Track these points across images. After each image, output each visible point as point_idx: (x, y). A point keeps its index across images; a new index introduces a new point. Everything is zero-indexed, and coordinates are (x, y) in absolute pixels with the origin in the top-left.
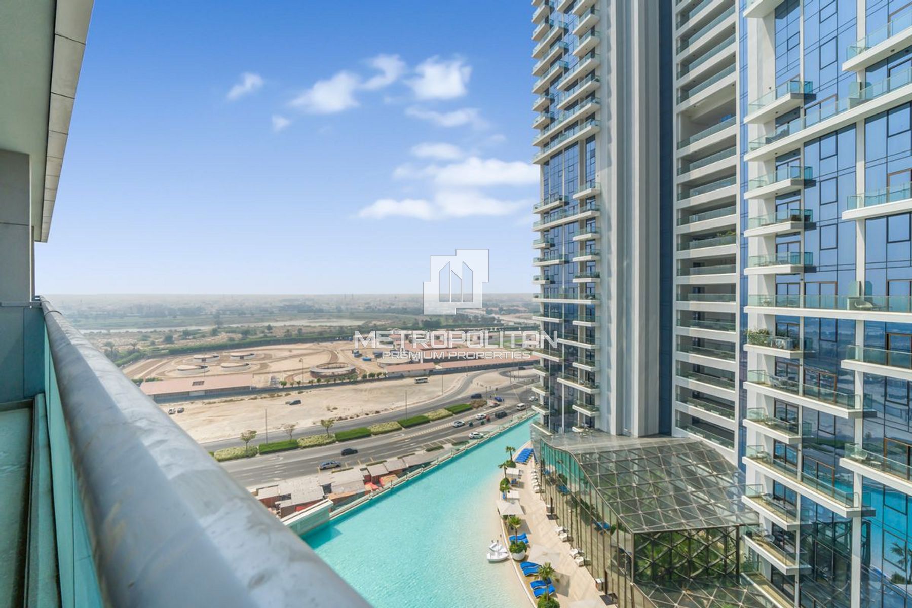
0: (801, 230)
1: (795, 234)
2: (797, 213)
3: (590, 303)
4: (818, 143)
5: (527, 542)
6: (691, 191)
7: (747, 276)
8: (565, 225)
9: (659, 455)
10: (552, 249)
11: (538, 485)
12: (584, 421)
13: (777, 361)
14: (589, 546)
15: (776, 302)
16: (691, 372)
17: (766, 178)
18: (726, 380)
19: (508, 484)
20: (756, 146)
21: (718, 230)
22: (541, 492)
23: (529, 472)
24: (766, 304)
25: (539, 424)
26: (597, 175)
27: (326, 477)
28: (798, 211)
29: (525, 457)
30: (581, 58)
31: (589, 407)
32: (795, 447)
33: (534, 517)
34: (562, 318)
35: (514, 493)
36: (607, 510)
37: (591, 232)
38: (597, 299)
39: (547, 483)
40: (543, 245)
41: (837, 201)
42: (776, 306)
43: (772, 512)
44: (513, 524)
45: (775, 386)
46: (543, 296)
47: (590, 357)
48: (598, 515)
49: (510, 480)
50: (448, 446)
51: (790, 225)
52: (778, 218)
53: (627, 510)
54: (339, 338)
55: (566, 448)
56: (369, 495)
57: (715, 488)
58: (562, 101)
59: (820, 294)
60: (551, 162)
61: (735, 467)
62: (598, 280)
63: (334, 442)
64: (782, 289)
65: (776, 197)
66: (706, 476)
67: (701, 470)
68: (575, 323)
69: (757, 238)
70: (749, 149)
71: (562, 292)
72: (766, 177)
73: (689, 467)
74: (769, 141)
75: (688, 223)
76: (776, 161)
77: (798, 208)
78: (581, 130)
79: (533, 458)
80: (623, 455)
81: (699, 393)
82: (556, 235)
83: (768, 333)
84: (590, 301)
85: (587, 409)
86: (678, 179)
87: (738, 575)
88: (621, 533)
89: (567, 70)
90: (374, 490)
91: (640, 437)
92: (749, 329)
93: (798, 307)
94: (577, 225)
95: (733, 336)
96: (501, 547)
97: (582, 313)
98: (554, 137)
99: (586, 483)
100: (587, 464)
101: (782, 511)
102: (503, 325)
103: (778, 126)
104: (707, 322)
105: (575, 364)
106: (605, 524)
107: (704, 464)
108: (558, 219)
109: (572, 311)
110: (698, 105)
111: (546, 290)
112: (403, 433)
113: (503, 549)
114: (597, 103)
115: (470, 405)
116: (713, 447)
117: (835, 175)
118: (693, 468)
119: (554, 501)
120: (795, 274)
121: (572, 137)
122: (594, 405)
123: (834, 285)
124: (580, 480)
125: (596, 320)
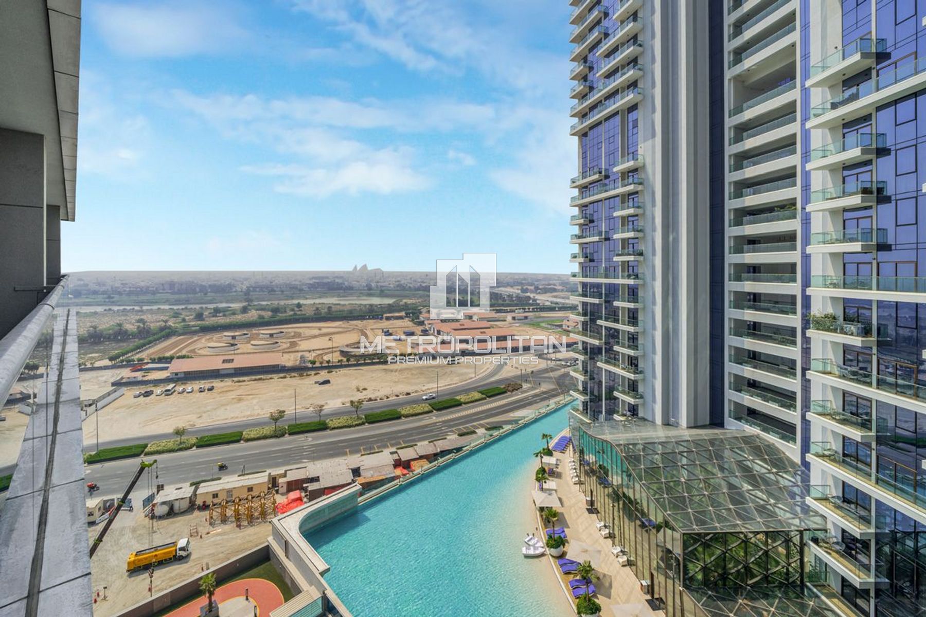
0: (874, 204)
1: (866, 208)
2: (868, 185)
3: (632, 283)
4: (894, 107)
5: (565, 536)
6: (745, 162)
7: (810, 254)
8: (605, 199)
9: (711, 448)
10: (591, 225)
11: (577, 476)
12: (627, 409)
13: (846, 349)
14: (633, 544)
15: (844, 284)
16: (746, 359)
17: (831, 147)
18: (786, 368)
19: (544, 474)
20: (820, 112)
21: (777, 204)
22: (580, 483)
23: (567, 462)
24: (832, 286)
25: (578, 410)
26: (639, 147)
27: (354, 460)
28: (870, 183)
29: (563, 445)
30: (622, 22)
31: (632, 393)
32: (868, 445)
33: (572, 510)
34: (602, 298)
35: (551, 484)
36: (652, 506)
37: (633, 207)
38: (641, 279)
39: (587, 473)
40: (582, 221)
41: (916, 171)
42: (844, 288)
43: (842, 517)
44: (549, 517)
45: (843, 377)
46: (581, 275)
47: (633, 340)
48: (642, 510)
49: (547, 469)
50: (481, 431)
51: (860, 198)
52: (846, 191)
53: (675, 507)
54: (369, 316)
55: (608, 437)
56: (398, 480)
57: (775, 487)
58: (602, 69)
59: (896, 275)
60: (590, 133)
61: (797, 464)
62: (641, 258)
63: (363, 424)
64: (851, 269)
65: (843, 167)
66: (763, 474)
67: (759, 467)
68: (616, 303)
69: (821, 213)
70: (812, 116)
71: (602, 271)
72: (832, 145)
73: (744, 462)
74: (834, 106)
75: (742, 196)
76: (843, 128)
77: (870, 180)
78: (622, 99)
79: (571, 446)
80: (670, 446)
81: (754, 381)
82: (596, 210)
83: (834, 318)
84: (633, 280)
85: (630, 396)
86: (730, 150)
87: (803, 585)
88: (669, 532)
89: (606, 35)
90: (404, 475)
91: (689, 427)
92: (812, 313)
93: (871, 289)
94: (618, 200)
95: (794, 320)
96: (538, 541)
97: (623, 294)
98: (593, 107)
99: (629, 476)
100: (631, 456)
101: (854, 516)
102: (539, 304)
103: (845, 90)
104: (762, 305)
105: (616, 348)
106: (650, 521)
107: (761, 460)
108: (597, 194)
109: (612, 292)
110: (753, 67)
111: (584, 268)
112: (434, 416)
113: (539, 544)
114: (640, 69)
115: (505, 388)
116: (771, 441)
117: (914, 142)
118: (749, 463)
119: (594, 493)
120: (866, 253)
121: (612, 107)
122: (637, 391)
123: (913, 265)
124: (623, 471)
125: (639, 301)
